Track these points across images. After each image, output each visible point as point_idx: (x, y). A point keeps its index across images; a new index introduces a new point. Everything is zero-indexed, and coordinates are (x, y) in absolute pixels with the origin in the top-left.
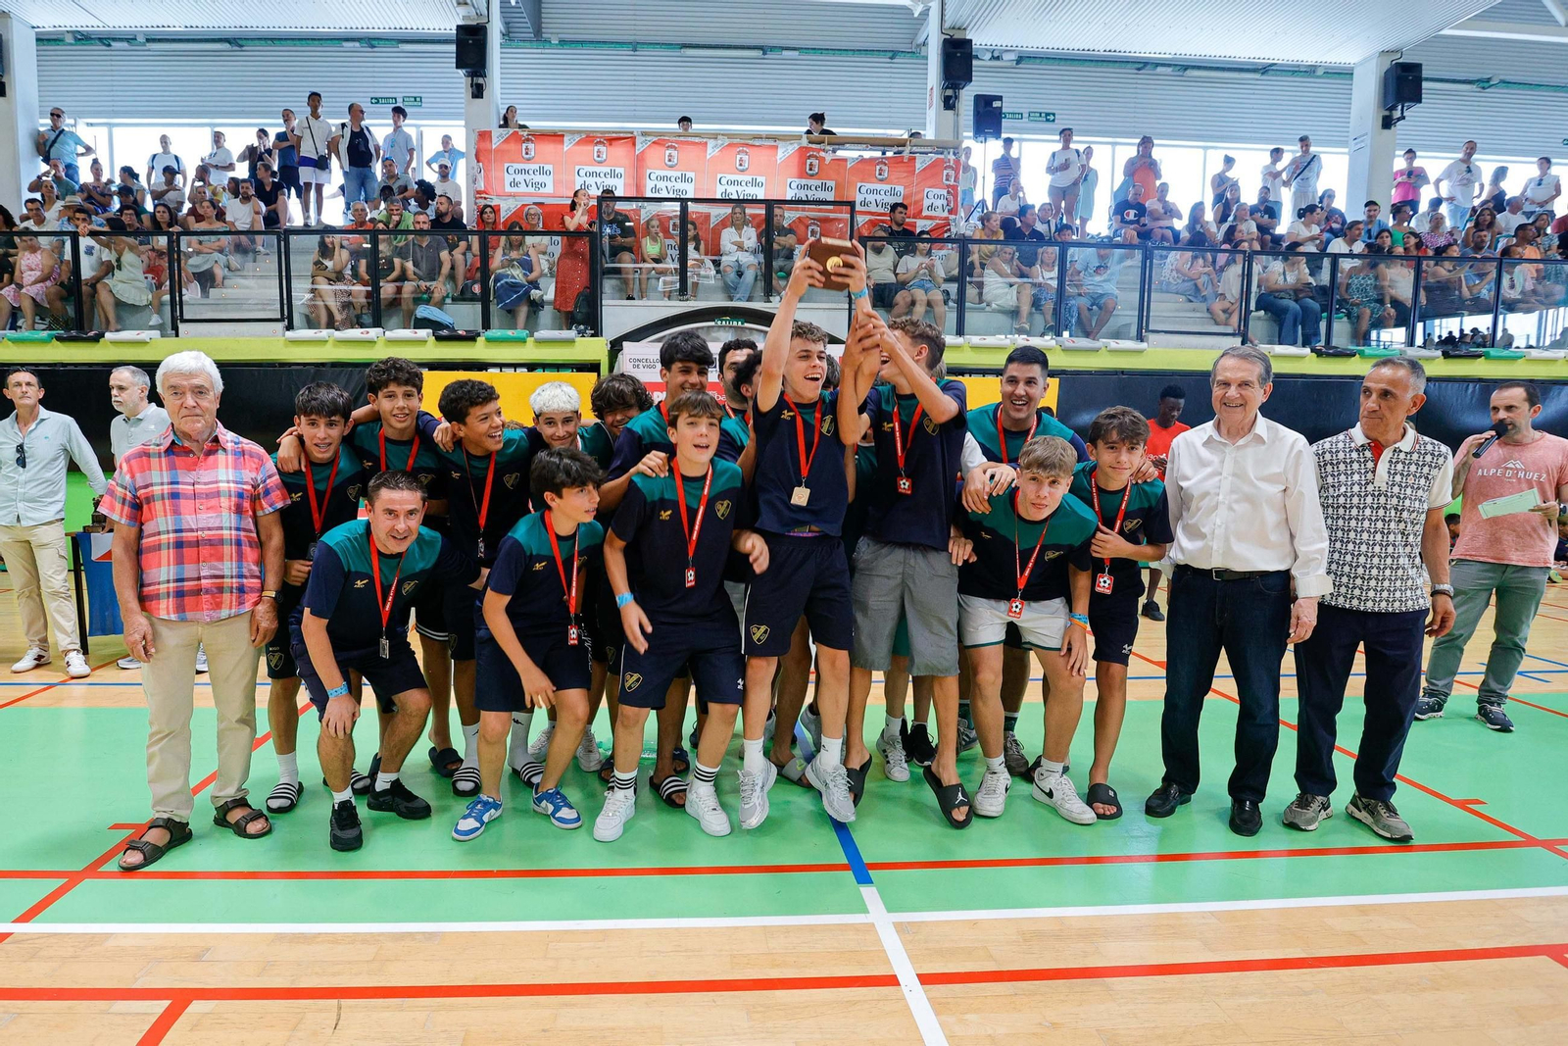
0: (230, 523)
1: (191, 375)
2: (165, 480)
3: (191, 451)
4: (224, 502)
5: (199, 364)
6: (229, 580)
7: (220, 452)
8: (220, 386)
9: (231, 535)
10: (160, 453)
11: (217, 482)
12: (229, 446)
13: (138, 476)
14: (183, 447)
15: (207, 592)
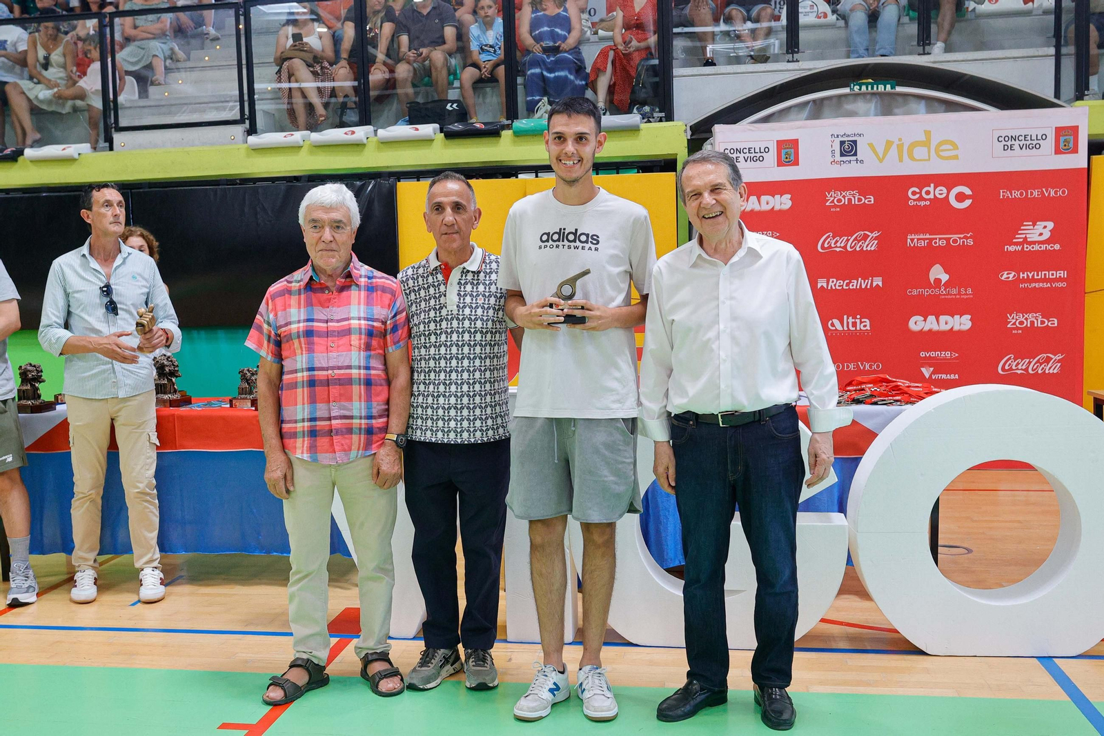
0: (360, 362)
1: (329, 209)
2: (302, 318)
3: (327, 288)
4: (355, 339)
5: (340, 198)
6: (357, 421)
7: (353, 287)
8: (356, 220)
9: (360, 374)
10: (300, 290)
11: (348, 319)
12: (363, 281)
13: (280, 313)
14: (321, 284)
15: (337, 434)
